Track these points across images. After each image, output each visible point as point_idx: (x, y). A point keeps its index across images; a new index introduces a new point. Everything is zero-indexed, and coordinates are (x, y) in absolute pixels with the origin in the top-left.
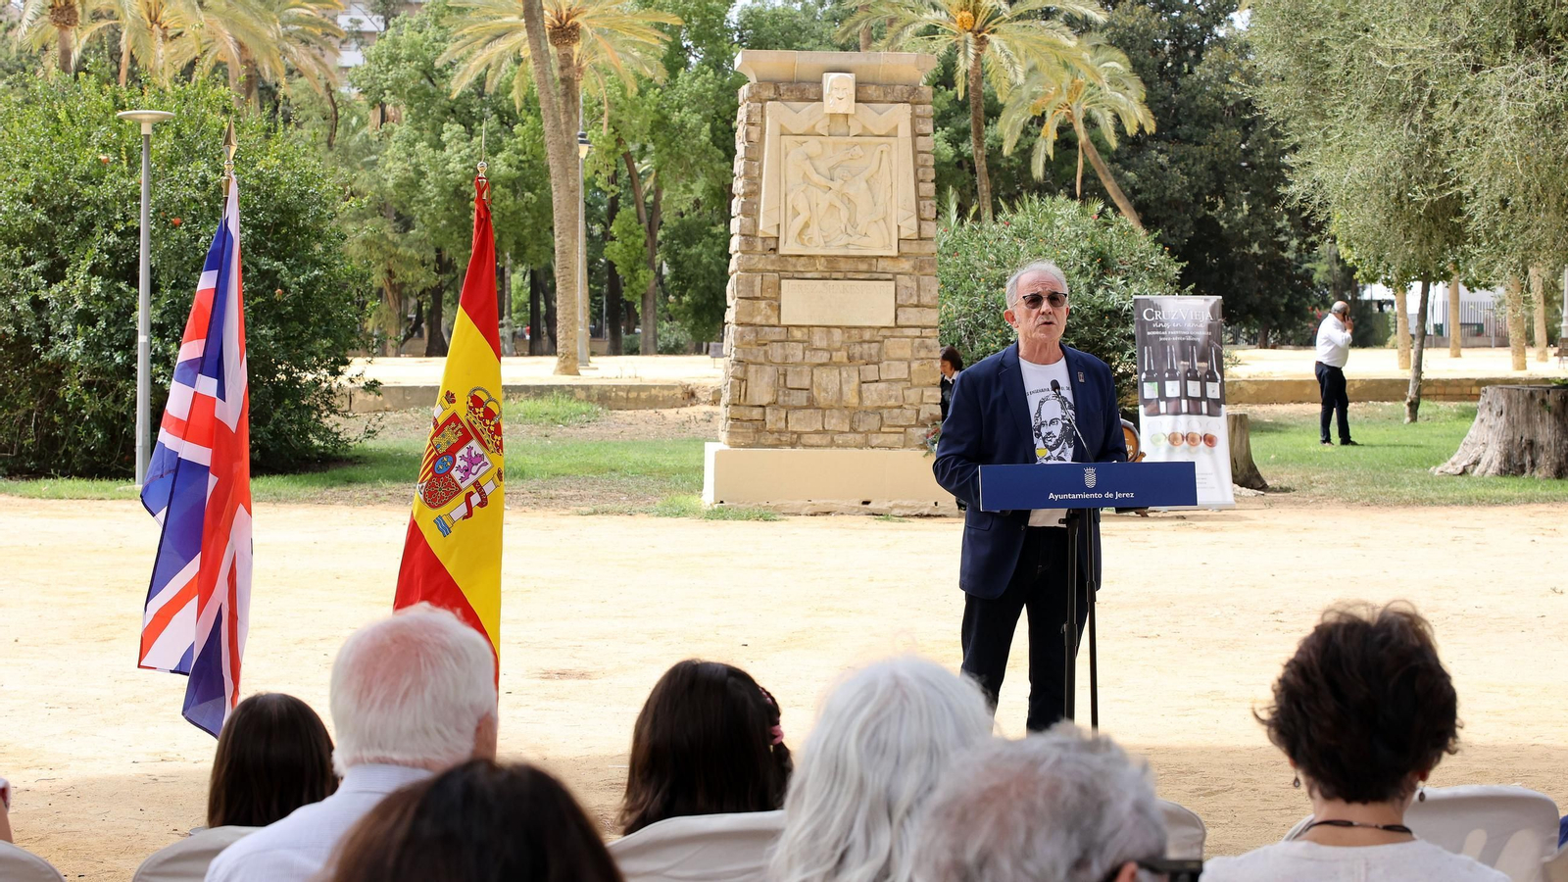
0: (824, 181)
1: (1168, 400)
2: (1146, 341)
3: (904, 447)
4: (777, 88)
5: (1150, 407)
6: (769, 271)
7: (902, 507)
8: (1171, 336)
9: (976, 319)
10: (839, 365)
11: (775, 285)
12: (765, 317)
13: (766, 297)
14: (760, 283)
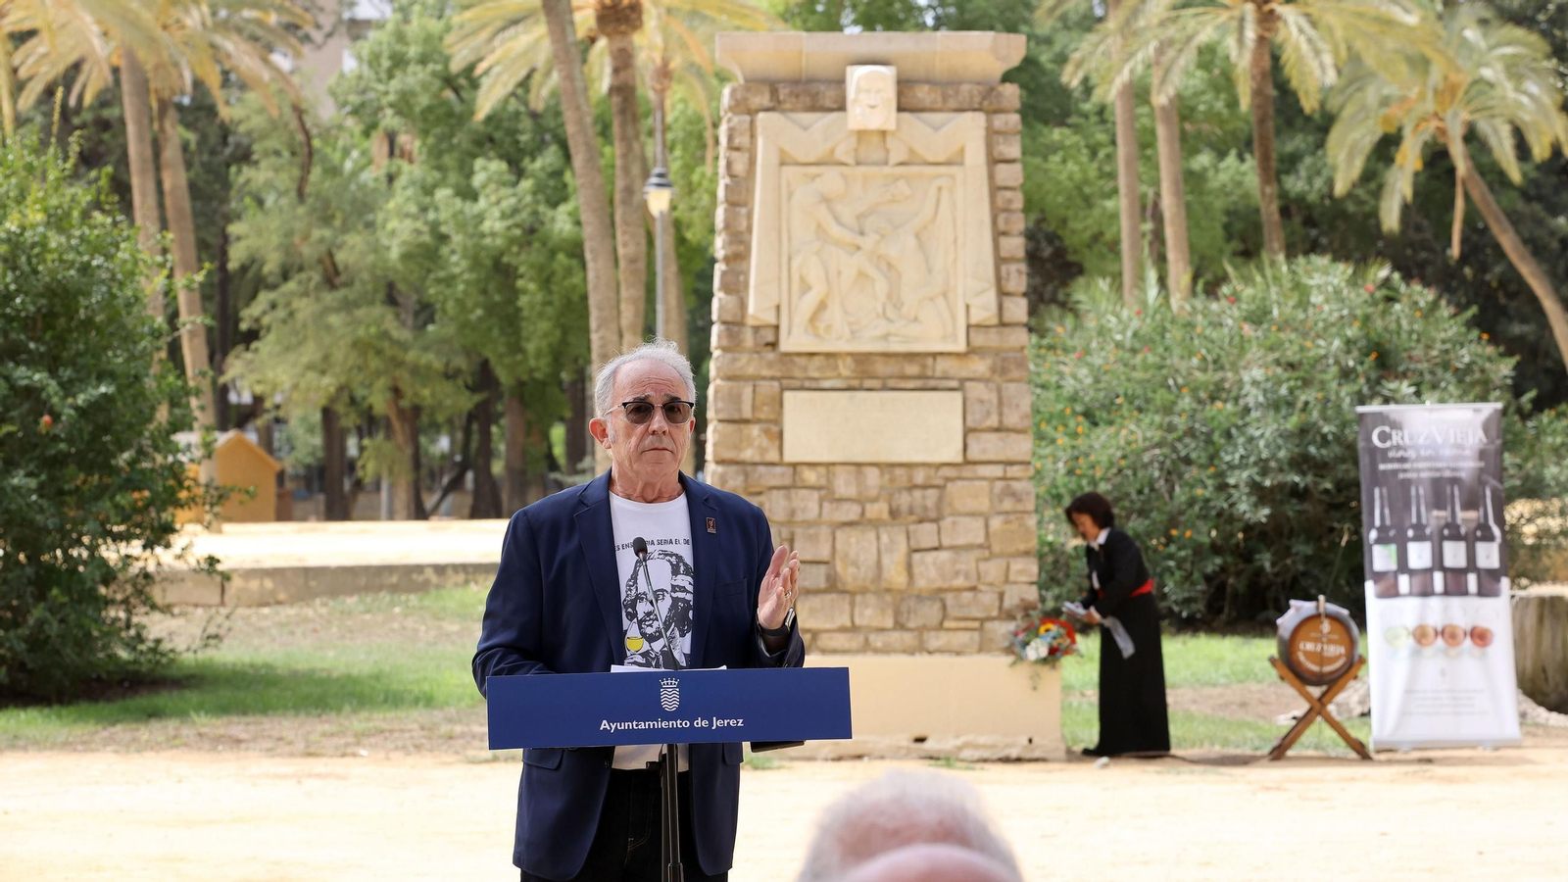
0: (847, 236)
1: (1412, 573)
2: (1378, 479)
3: (980, 650)
4: (774, 92)
5: (1383, 585)
6: (764, 378)
7: (977, 747)
8: (1418, 470)
9: (1175, 450)
10: (876, 524)
11: (774, 399)
12: (759, 450)
13: (761, 419)
14: (751, 397)
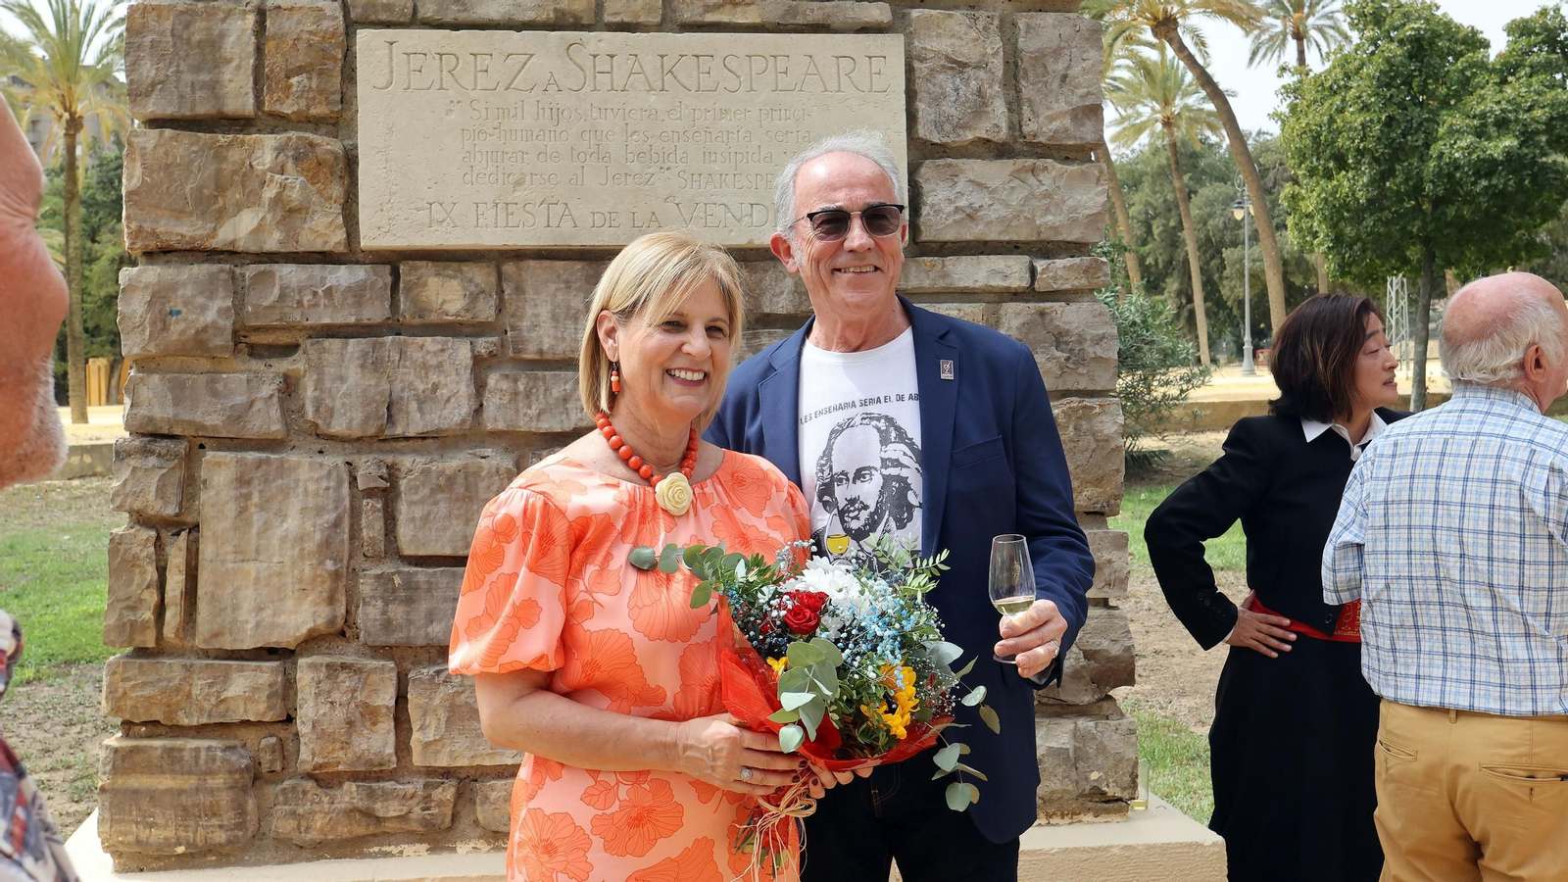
11: (325, 55)
12: (279, 213)
13: (282, 117)
14: (251, 48)
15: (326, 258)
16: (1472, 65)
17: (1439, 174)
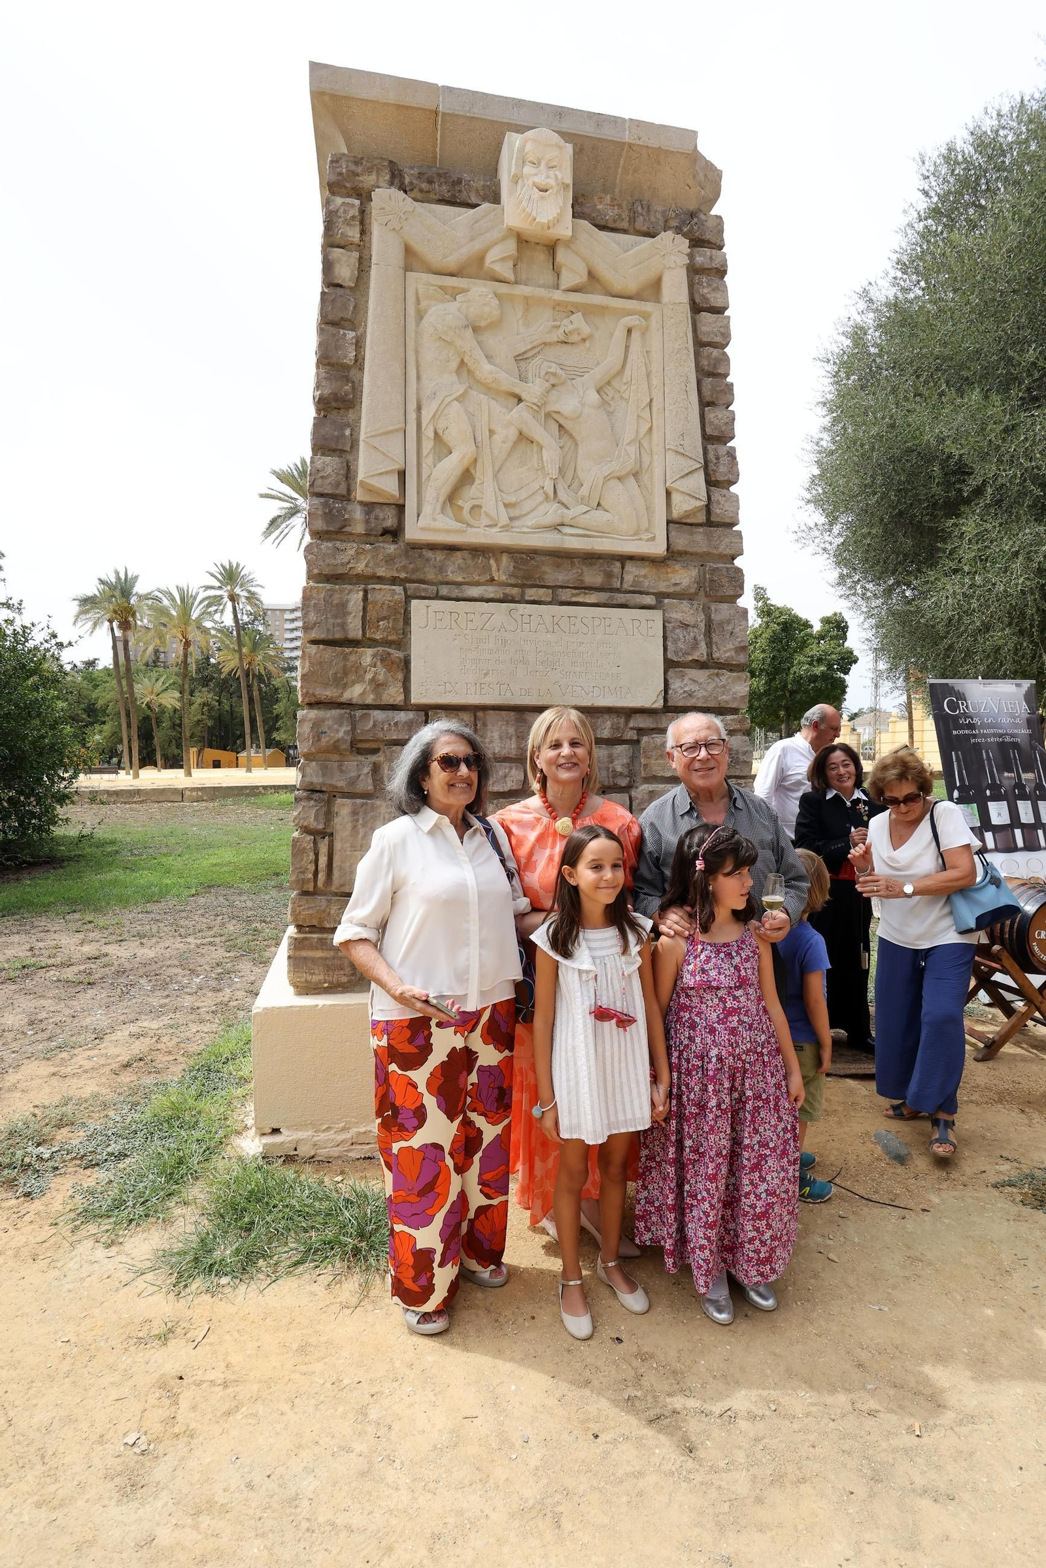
0: (503, 381)
1: (995, 829)
6: (380, 580)
8: (985, 736)
11: (396, 612)
12: (373, 686)
13: (375, 640)
14: (361, 608)
15: (394, 708)
16: (807, 635)
17: (794, 681)
